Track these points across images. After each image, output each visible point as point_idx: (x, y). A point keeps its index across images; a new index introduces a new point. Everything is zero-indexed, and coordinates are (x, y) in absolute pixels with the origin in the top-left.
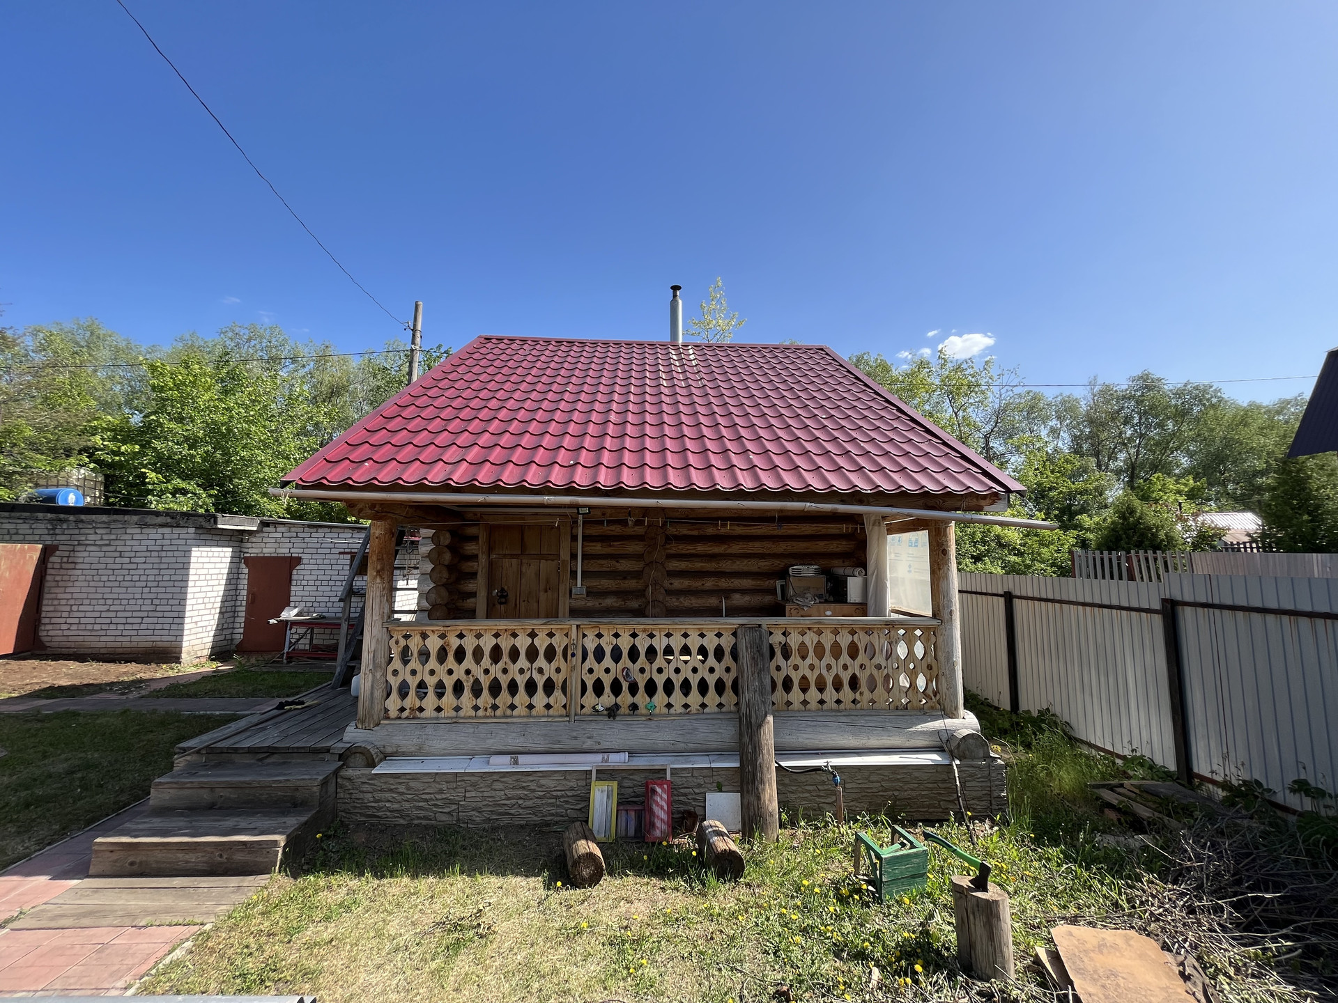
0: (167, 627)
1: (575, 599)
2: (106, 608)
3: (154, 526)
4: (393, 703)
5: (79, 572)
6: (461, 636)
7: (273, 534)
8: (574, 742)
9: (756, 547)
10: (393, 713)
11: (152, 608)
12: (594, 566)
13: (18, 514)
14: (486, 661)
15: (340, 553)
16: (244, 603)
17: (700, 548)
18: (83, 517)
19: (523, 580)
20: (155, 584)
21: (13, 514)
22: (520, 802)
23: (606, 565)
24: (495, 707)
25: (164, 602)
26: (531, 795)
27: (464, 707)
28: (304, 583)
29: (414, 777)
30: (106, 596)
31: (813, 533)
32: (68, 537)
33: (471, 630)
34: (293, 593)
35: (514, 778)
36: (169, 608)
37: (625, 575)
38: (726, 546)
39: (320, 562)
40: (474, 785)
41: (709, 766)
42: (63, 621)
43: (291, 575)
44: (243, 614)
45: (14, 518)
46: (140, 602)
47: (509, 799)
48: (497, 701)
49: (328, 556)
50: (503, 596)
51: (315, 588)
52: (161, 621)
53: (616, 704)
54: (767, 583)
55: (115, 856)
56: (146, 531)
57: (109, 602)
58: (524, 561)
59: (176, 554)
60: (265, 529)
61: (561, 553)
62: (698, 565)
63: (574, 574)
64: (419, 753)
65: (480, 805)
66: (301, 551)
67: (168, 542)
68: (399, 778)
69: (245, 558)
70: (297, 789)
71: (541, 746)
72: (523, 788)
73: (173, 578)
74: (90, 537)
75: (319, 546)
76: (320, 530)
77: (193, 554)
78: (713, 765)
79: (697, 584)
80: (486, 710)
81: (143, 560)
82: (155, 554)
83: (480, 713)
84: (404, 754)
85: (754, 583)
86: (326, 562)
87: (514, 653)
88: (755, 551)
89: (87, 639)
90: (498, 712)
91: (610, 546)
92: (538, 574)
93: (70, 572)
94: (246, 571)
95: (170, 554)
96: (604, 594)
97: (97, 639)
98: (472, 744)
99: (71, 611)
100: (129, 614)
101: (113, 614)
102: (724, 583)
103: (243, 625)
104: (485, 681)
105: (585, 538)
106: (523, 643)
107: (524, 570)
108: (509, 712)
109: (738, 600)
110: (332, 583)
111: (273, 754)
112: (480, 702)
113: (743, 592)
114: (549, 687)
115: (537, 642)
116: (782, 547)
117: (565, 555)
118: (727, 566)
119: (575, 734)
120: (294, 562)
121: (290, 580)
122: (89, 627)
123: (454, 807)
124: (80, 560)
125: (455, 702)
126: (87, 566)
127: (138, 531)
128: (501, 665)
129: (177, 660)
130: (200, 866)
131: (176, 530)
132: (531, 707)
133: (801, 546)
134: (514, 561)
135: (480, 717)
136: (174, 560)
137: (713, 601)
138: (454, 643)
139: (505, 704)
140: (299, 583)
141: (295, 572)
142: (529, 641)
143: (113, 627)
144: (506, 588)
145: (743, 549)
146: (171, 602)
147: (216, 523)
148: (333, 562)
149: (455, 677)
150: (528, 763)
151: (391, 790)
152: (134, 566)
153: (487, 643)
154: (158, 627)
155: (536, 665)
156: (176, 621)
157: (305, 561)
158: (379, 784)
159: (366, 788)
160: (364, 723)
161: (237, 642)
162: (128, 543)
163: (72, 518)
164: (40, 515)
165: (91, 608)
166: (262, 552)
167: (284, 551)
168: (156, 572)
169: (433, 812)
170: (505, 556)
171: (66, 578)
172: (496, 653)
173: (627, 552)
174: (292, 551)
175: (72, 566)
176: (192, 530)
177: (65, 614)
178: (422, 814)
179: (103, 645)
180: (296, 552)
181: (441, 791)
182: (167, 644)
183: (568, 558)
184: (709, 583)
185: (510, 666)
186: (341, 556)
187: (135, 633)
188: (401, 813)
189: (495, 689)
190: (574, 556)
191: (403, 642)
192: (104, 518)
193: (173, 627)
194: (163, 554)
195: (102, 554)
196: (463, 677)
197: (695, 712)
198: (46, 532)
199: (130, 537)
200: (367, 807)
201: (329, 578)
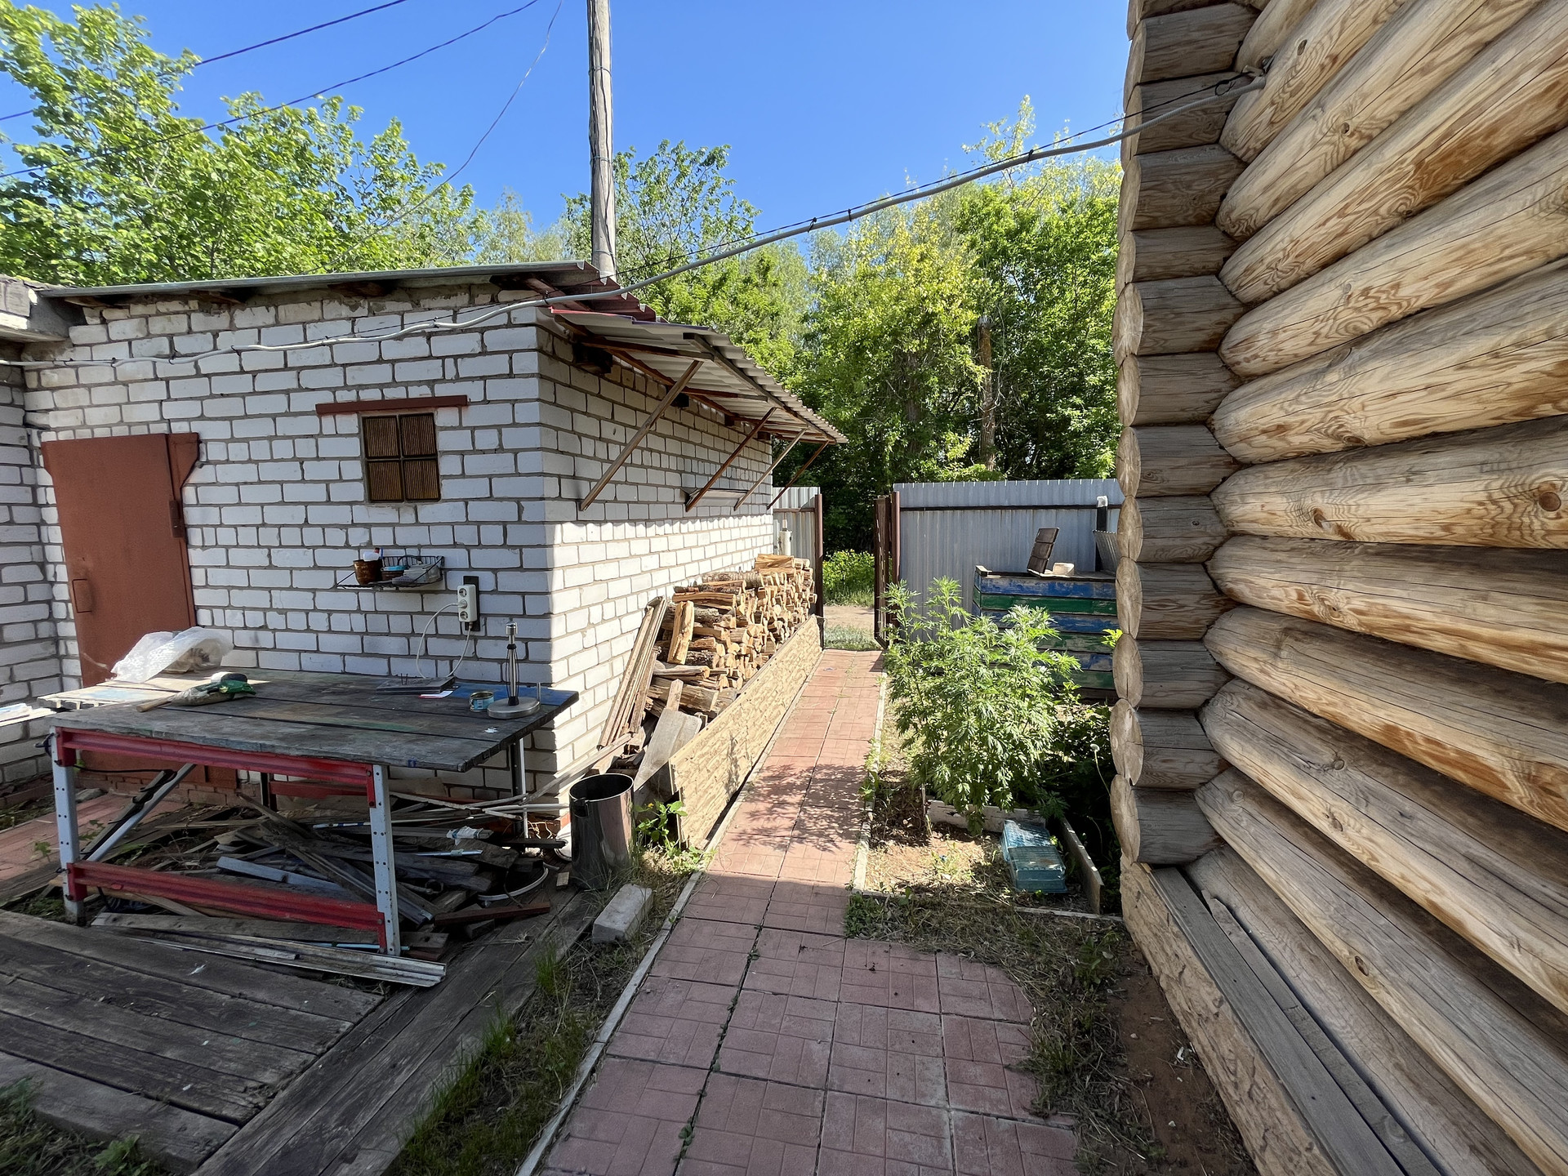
15: (323, 410)
16: (70, 611)
28: (226, 536)
34: (198, 577)
39: (260, 450)
43: (178, 507)
49: (283, 426)
51: (262, 556)
60: (74, 332)
66: (194, 409)
69: (43, 447)
75: (247, 384)
86: (280, 449)
94: (54, 494)
110: (313, 536)
120: (181, 454)
121: (181, 529)
140: (210, 536)
141: (189, 494)
148: (305, 448)
157: (213, 451)
166: (84, 425)
167: (144, 414)
174: (170, 410)
180: (180, 417)
186: (328, 421)
201: (297, 515)
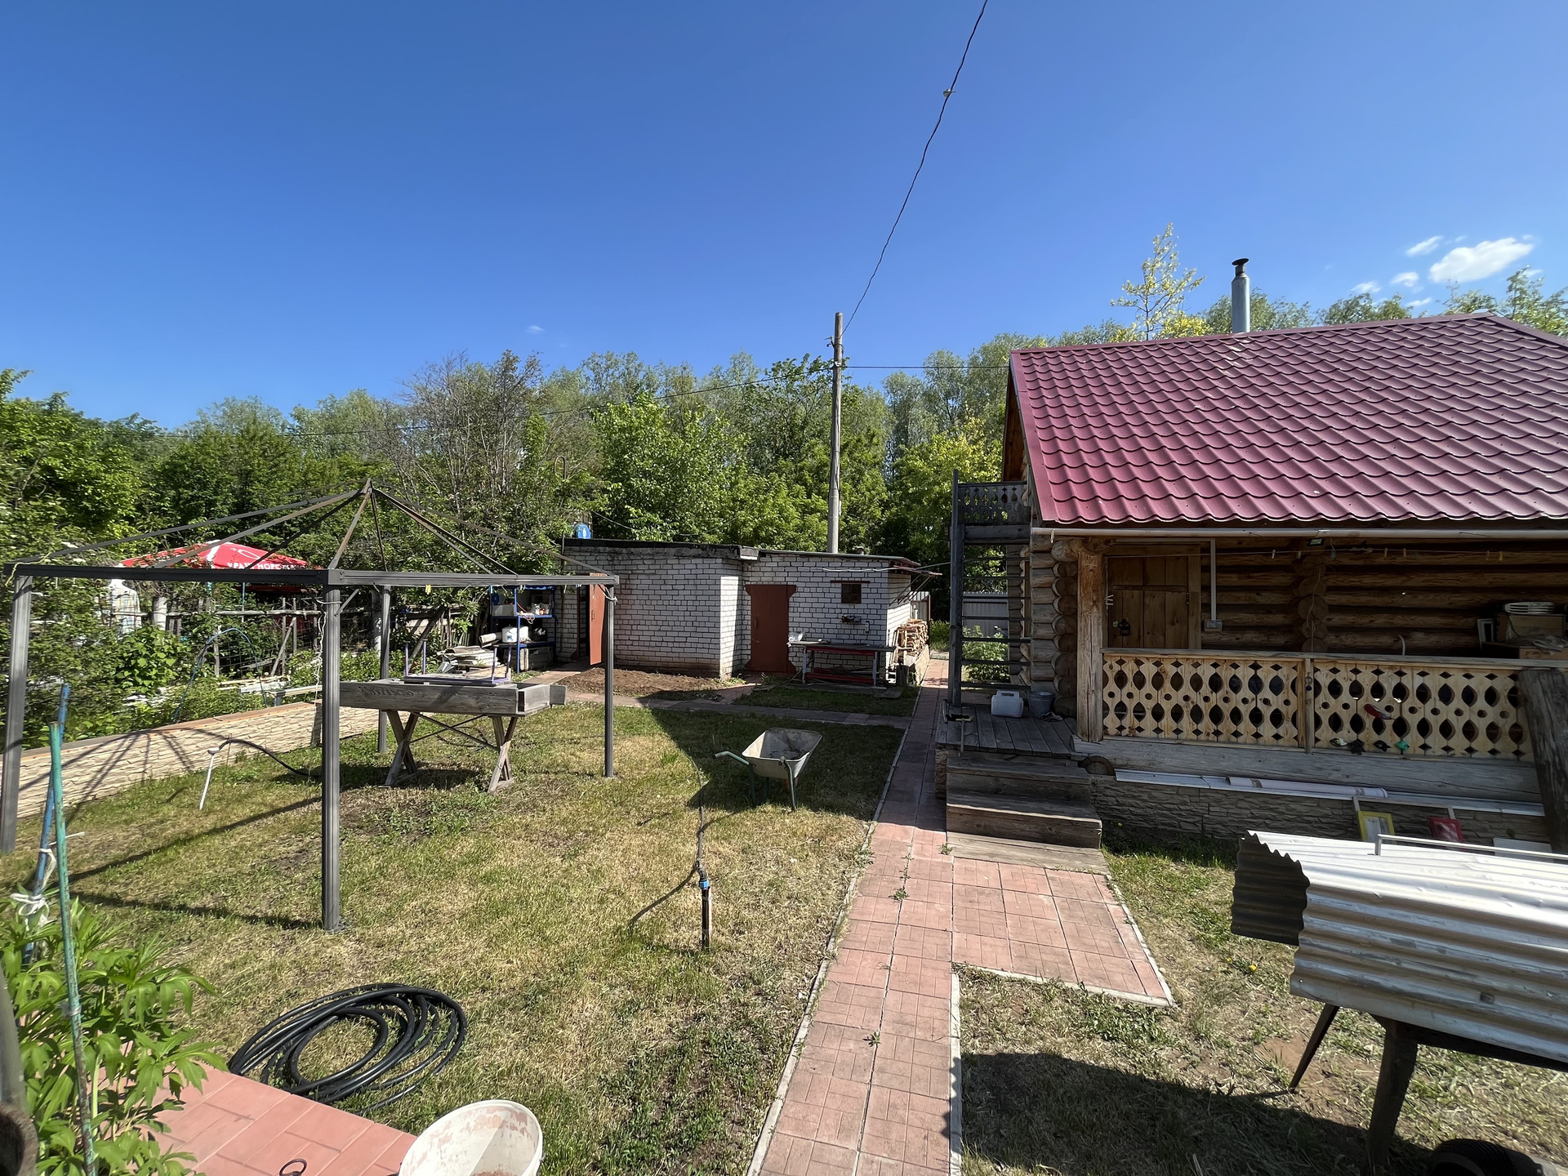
0: (706, 646)
1: (1208, 633)
2: (657, 628)
3: (690, 557)
4: (1112, 721)
5: (635, 597)
6: (1177, 664)
7: (772, 563)
8: (1319, 773)
9: (1449, 579)
10: (1112, 730)
11: (693, 629)
12: (1229, 599)
13: (586, 548)
14: (1206, 689)
15: (832, 582)
16: (749, 627)
17: (1368, 580)
18: (632, 550)
19: (1146, 612)
20: (694, 608)
21: (582, 548)
22: (1268, 822)
23: (1243, 598)
24: (1217, 733)
25: (702, 624)
26: (1279, 817)
27: (1184, 730)
28: (800, 610)
29: (1157, 788)
30: (657, 618)
31: (1535, 562)
32: (624, 567)
33: (1188, 659)
34: (790, 619)
35: (1261, 799)
36: (706, 630)
37: (1269, 609)
38: (1405, 578)
39: (813, 590)
40: (1218, 801)
41: (1499, 811)
42: (627, 637)
43: (788, 602)
44: (749, 637)
45: (583, 552)
46: (683, 624)
47: (1255, 818)
48: (1220, 728)
49: (820, 585)
50: (1125, 628)
51: (810, 615)
52: (701, 640)
53: (1358, 740)
54: (1462, 622)
55: (964, 818)
56: (682, 561)
57: (660, 623)
58: (1147, 592)
59: (709, 582)
60: (762, 559)
61: (1190, 584)
62: (1363, 599)
63: (1206, 607)
64: (1149, 767)
65: (1226, 819)
66: (796, 579)
67: (701, 572)
68: (1141, 787)
69: (746, 586)
70: (1070, 785)
71: (1281, 773)
72: (1271, 809)
73: (708, 603)
74: (640, 567)
75: (811, 574)
76: (811, 559)
77: (722, 582)
78: (1504, 811)
79: (1364, 620)
80: (1208, 734)
81: (683, 587)
82: (691, 582)
83: (1202, 737)
84: (1133, 767)
85: (1444, 621)
86: (819, 590)
87: (1235, 685)
88: (1446, 584)
89: (647, 653)
90: (1221, 738)
91: (1250, 577)
92: (1163, 606)
93: (628, 597)
94: (749, 598)
95: (703, 582)
96: (1244, 628)
97: (653, 654)
98: (1204, 764)
99: (632, 630)
100: (676, 634)
101: (664, 634)
102: (1399, 620)
103: (749, 647)
104: (1206, 708)
105: (1219, 569)
106: (1245, 674)
107: (1147, 601)
108: (1233, 739)
109: (1419, 639)
110: (825, 610)
111: (1018, 755)
112: (1201, 727)
113: (1428, 630)
114: (1277, 719)
115: (1260, 673)
116: (1488, 579)
117: (1195, 586)
118: (1404, 599)
119: (1318, 765)
120: (790, 590)
121: (787, 608)
122: (647, 644)
123: (1198, 819)
124: (635, 587)
125: (1174, 726)
126: (641, 592)
127: (676, 561)
128: (1221, 693)
129: (717, 675)
130: (1033, 835)
131: (707, 561)
132: (1257, 735)
133: (1517, 578)
134: (1136, 592)
135: (1202, 741)
136: (707, 587)
137: (1386, 640)
138: (1171, 670)
139: (1228, 731)
140: (795, 610)
141: (791, 599)
142: (1252, 672)
143: (664, 644)
144: (1127, 619)
145: (1428, 581)
146: (708, 624)
147: (739, 554)
148: (826, 590)
149: (1173, 702)
150: (1270, 787)
151: (1134, 797)
152: (676, 593)
153: (1206, 672)
154: (700, 645)
155: (1260, 696)
156: (713, 641)
157: (799, 590)
158: (1121, 790)
159: (1108, 792)
160: (1088, 736)
161: (746, 662)
162: (669, 572)
163: (624, 551)
164: (601, 548)
165: (646, 628)
166: (760, 581)
167: (780, 579)
168: (694, 598)
169: (1177, 820)
170: (1126, 587)
171: (626, 602)
172: (1215, 683)
173: (1269, 584)
174: (787, 579)
175: (629, 592)
176: (719, 561)
177: (628, 632)
178: (1167, 821)
179: (658, 659)
180: (791, 581)
181: (1185, 803)
182: (708, 661)
183: (1199, 590)
184: (1381, 620)
185: (1232, 695)
186: (833, 585)
187: (682, 650)
188: (1145, 818)
189: (1216, 716)
190: (1206, 588)
191: (1117, 668)
192: (649, 550)
193: (711, 646)
194: (698, 582)
195: (650, 582)
196: (1182, 703)
197: (1460, 755)
198: (607, 563)
199: (670, 567)
200: (1112, 809)
201: (822, 605)
